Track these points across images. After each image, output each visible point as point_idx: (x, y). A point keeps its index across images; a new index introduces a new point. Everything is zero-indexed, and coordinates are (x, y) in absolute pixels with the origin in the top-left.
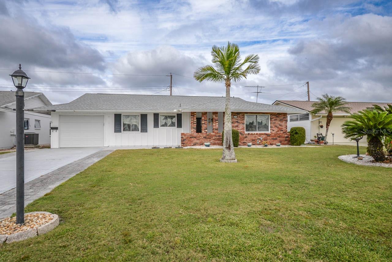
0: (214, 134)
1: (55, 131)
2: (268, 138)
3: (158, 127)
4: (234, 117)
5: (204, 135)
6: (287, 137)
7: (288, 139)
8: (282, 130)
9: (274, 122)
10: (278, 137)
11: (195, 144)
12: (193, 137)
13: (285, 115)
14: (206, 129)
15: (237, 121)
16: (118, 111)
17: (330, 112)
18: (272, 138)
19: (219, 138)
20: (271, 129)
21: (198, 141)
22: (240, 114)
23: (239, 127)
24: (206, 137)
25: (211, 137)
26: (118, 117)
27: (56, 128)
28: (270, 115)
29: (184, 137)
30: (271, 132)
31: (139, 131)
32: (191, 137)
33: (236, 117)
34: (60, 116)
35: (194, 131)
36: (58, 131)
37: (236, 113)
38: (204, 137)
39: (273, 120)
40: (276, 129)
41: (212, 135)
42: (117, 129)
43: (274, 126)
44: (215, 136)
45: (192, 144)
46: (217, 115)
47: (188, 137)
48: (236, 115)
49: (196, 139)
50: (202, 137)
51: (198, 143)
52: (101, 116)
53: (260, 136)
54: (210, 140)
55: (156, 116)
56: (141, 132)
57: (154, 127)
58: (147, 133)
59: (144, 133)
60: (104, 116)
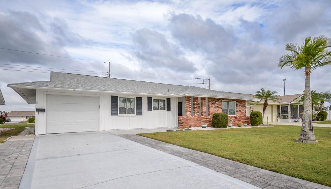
0: (203, 117)
1: (41, 113)
2: (236, 120)
3: (152, 111)
4: (216, 102)
5: (197, 118)
6: (246, 119)
7: (246, 120)
8: (243, 114)
9: (239, 107)
10: (241, 119)
11: (191, 126)
12: (188, 120)
13: (244, 101)
14: (198, 113)
15: (217, 106)
16: (115, 93)
17: (266, 101)
18: (238, 120)
19: (206, 120)
20: (237, 113)
21: (192, 124)
22: (220, 100)
23: (219, 111)
24: (198, 120)
25: (201, 119)
26: (114, 99)
27: (43, 110)
28: (237, 102)
29: (183, 120)
30: (237, 115)
31: (134, 114)
32: (187, 120)
33: (217, 102)
34: (46, 96)
35: (189, 114)
36: (45, 113)
37: (217, 99)
38: (196, 120)
39: (238, 106)
40: (240, 113)
41: (201, 118)
42: (114, 112)
43: (239, 111)
44: (204, 119)
45: (188, 126)
46: (205, 100)
47: (185, 120)
48: (217, 101)
49: (191, 122)
50: (195, 120)
51: (192, 125)
52: (96, 98)
53: (231, 119)
54: (201, 122)
55: (150, 99)
56: (137, 115)
57: (148, 110)
58: (142, 116)
59: (139, 117)
60: (99, 97)
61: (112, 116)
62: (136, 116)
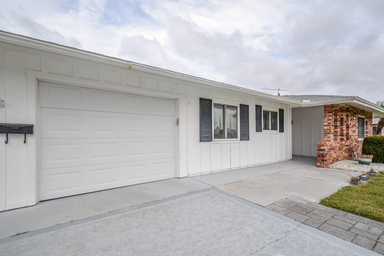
1: (15, 139)
3: (262, 131)
4: (354, 118)
5: (339, 145)
15: (355, 124)
21: (335, 155)
22: (356, 115)
23: (356, 133)
27: (25, 131)
28: (366, 118)
29: (326, 150)
31: (237, 138)
37: (354, 113)
38: (339, 149)
49: (334, 152)
51: (335, 158)
55: (258, 109)
56: (241, 140)
57: (257, 131)
58: (248, 141)
59: (244, 142)
60: (176, 100)
61: (201, 143)
62: (239, 141)
